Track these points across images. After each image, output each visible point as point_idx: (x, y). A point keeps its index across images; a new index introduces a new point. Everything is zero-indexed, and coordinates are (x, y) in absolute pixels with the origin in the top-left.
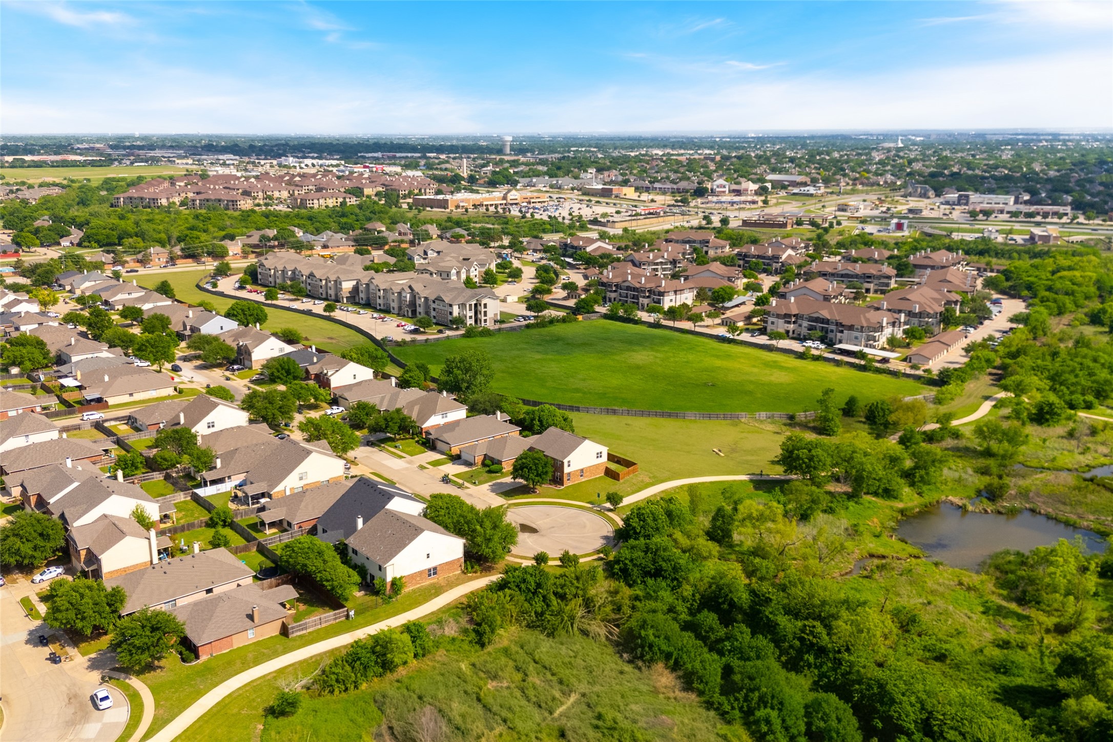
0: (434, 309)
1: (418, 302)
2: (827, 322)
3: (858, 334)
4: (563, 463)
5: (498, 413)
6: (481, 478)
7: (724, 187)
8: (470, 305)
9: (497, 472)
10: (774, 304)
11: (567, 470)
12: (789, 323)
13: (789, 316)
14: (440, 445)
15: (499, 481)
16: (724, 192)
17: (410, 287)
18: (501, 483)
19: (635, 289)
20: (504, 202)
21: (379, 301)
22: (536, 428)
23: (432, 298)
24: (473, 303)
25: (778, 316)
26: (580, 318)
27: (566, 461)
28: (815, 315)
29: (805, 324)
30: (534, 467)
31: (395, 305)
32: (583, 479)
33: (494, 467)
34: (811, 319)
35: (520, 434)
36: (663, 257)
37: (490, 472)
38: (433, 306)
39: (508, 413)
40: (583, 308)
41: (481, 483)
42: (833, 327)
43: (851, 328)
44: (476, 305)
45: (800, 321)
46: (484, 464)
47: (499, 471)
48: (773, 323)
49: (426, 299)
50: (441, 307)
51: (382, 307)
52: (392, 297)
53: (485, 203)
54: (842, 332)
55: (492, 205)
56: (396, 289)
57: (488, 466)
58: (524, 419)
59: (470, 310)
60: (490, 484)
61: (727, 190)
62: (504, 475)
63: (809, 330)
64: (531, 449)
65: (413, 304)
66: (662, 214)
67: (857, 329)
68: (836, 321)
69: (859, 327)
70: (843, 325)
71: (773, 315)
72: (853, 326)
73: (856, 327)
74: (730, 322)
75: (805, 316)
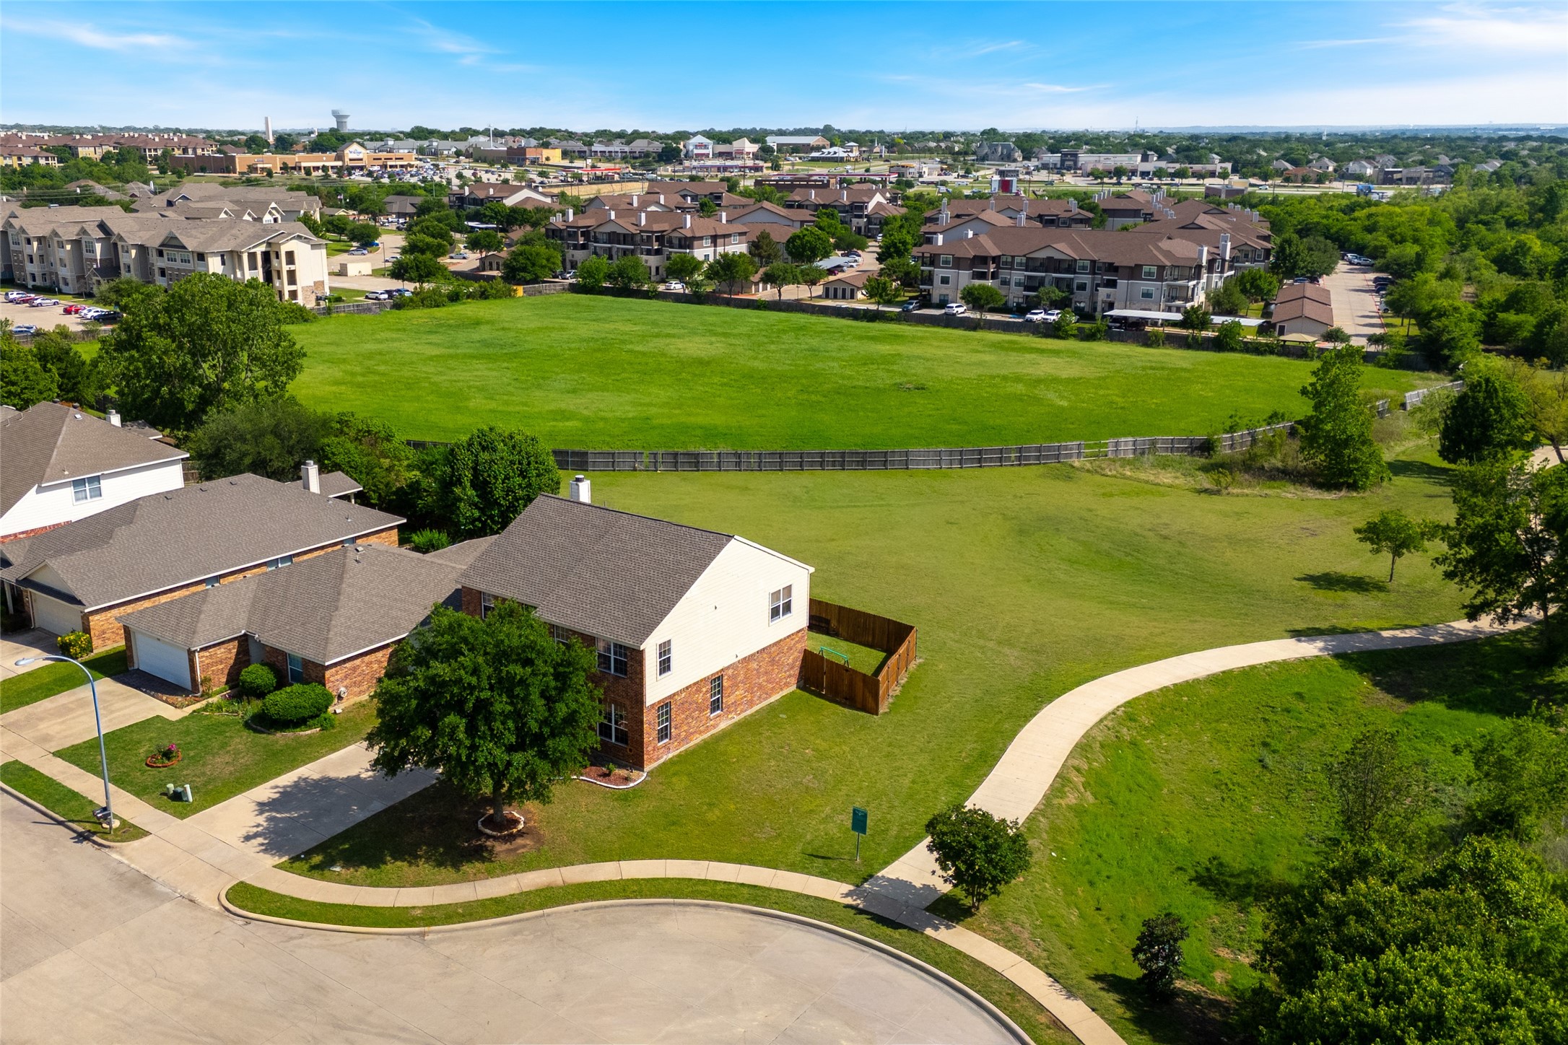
0: (163, 272)
1: (124, 259)
2: (1070, 266)
3: (1151, 286)
4: (638, 656)
5: (312, 470)
6: (220, 764)
7: (706, 147)
8: (252, 256)
9: (301, 722)
10: (940, 242)
11: (656, 689)
12: (982, 275)
13: (983, 260)
14: (44, 609)
15: (311, 771)
16: (707, 155)
17: (102, 226)
18: (325, 786)
19: (627, 238)
20: (339, 164)
21: (30, 268)
22: (467, 511)
23: (154, 243)
24: (259, 250)
25: (958, 263)
26: (520, 290)
27: (650, 648)
28: (1043, 255)
29: (1018, 275)
30: (501, 705)
31: (66, 272)
32: (724, 723)
33: (281, 699)
34: (1030, 264)
35: (402, 542)
36: (658, 203)
37: (264, 723)
38: (159, 263)
39: (352, 470)
40: (524, 269)
41: (214, 793)
42: (1085, 278)
43: (1134, 272)
44: (266, 256)
45: (1004, 274)
46: (239, 688)
47: (314, 714)
48: (945, 281)
49: (142, 249)
50: (178, 265)
51: (39, 282)
52: (61, 254)
53: (303, 164)
54: (1112, 284)
55: (316, 168)
56: (70, 233)
57: (259, 693)
58: (415, 487)
59: (253, 266)
60: (265, 792)
61: (710, 151)
62: (335, 736)
63: (1026, 287)
64: (462, 599)
65: (111, 268)
66: (616, 177)
67: (1150, 274)
68: (1093, 262)
69: (1154, 269)
70: (1112, 268)
71: (946, 262)
72: (1139, 267)
73: (1146, 269)
74: (844, 290)
75: (1017, 260)
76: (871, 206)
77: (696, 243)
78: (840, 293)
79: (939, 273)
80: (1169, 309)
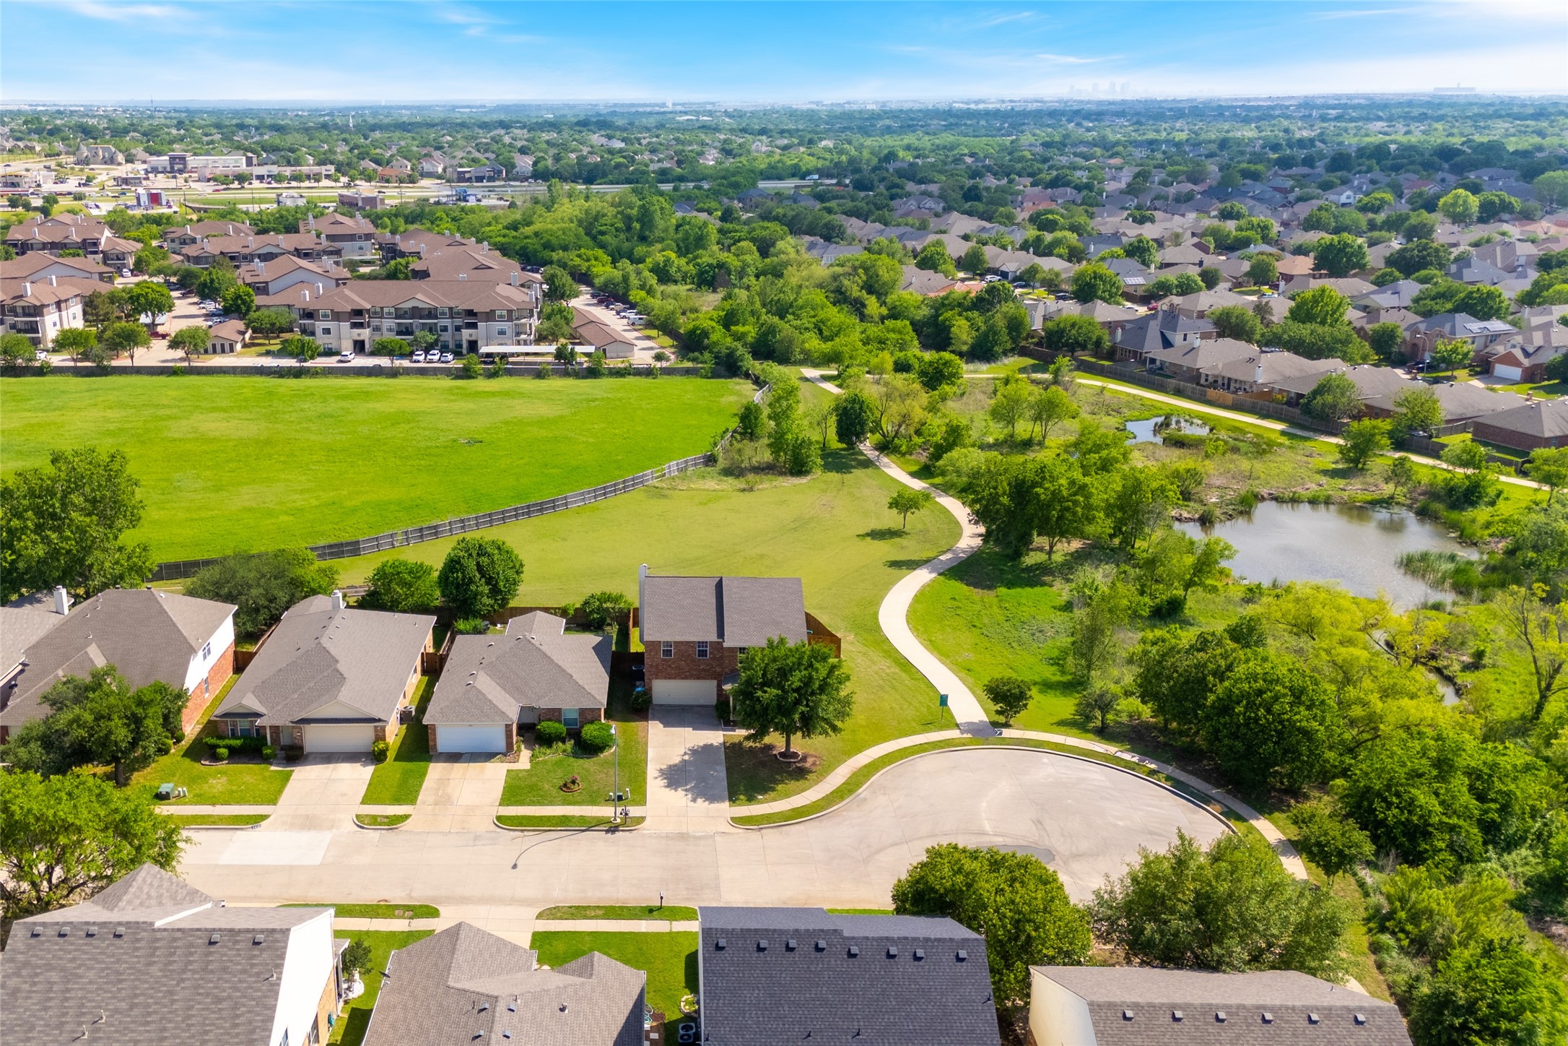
2: (431, 313)
3: (506, 326)
12: (360, 325)
13: (358, 313)
25: (337, 316)
28: (409, 305)
29: (389, 323)
34: (399, 314)
42: (447, 322)
43: (490, 316)
48: (327, 331)
54: (474, 326)
63: (399, 333)
67: (501, 316)
68: (451, 309)
69: (505, 313)
70: (470, 313)
71: (325, 316)
72: (493, 311)
73: (498, 313)
74: (223, 346)
75: (386, 310)
76: (103, 241)
77: (45, 310)
78: (218, 348)
79: (320, 326)
80: (519, 343)
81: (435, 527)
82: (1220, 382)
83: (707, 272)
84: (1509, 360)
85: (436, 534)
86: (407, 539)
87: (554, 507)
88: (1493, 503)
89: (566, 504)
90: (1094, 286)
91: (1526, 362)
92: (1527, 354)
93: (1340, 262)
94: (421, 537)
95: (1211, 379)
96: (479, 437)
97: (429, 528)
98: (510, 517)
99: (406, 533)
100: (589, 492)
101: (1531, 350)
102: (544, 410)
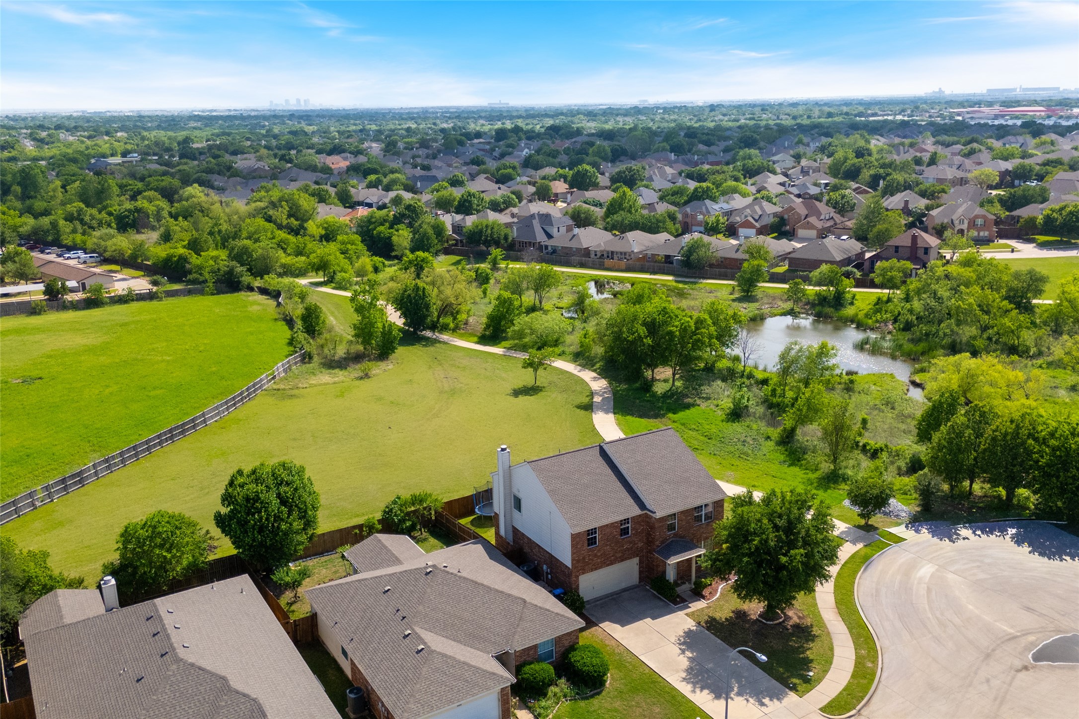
81: (79, 474)
82: (605, 255)
83: (128, 217)
84: (747, 225)
85: (80, 482)
86: (50, 495)
87: (194, 427)
88: (852, 304)
89: (205, 421)
90: (470, 202)
91: (757, 225)
92: (756, 221)
93: (586, 182)
94: (65, 489)
95: (599, 254)
96: (35, 373)
97: (73, 476)
98: (155, 446)
99: (47, 488)
100: (221, 405)
101: (757, 217)
102: (79, 341)
